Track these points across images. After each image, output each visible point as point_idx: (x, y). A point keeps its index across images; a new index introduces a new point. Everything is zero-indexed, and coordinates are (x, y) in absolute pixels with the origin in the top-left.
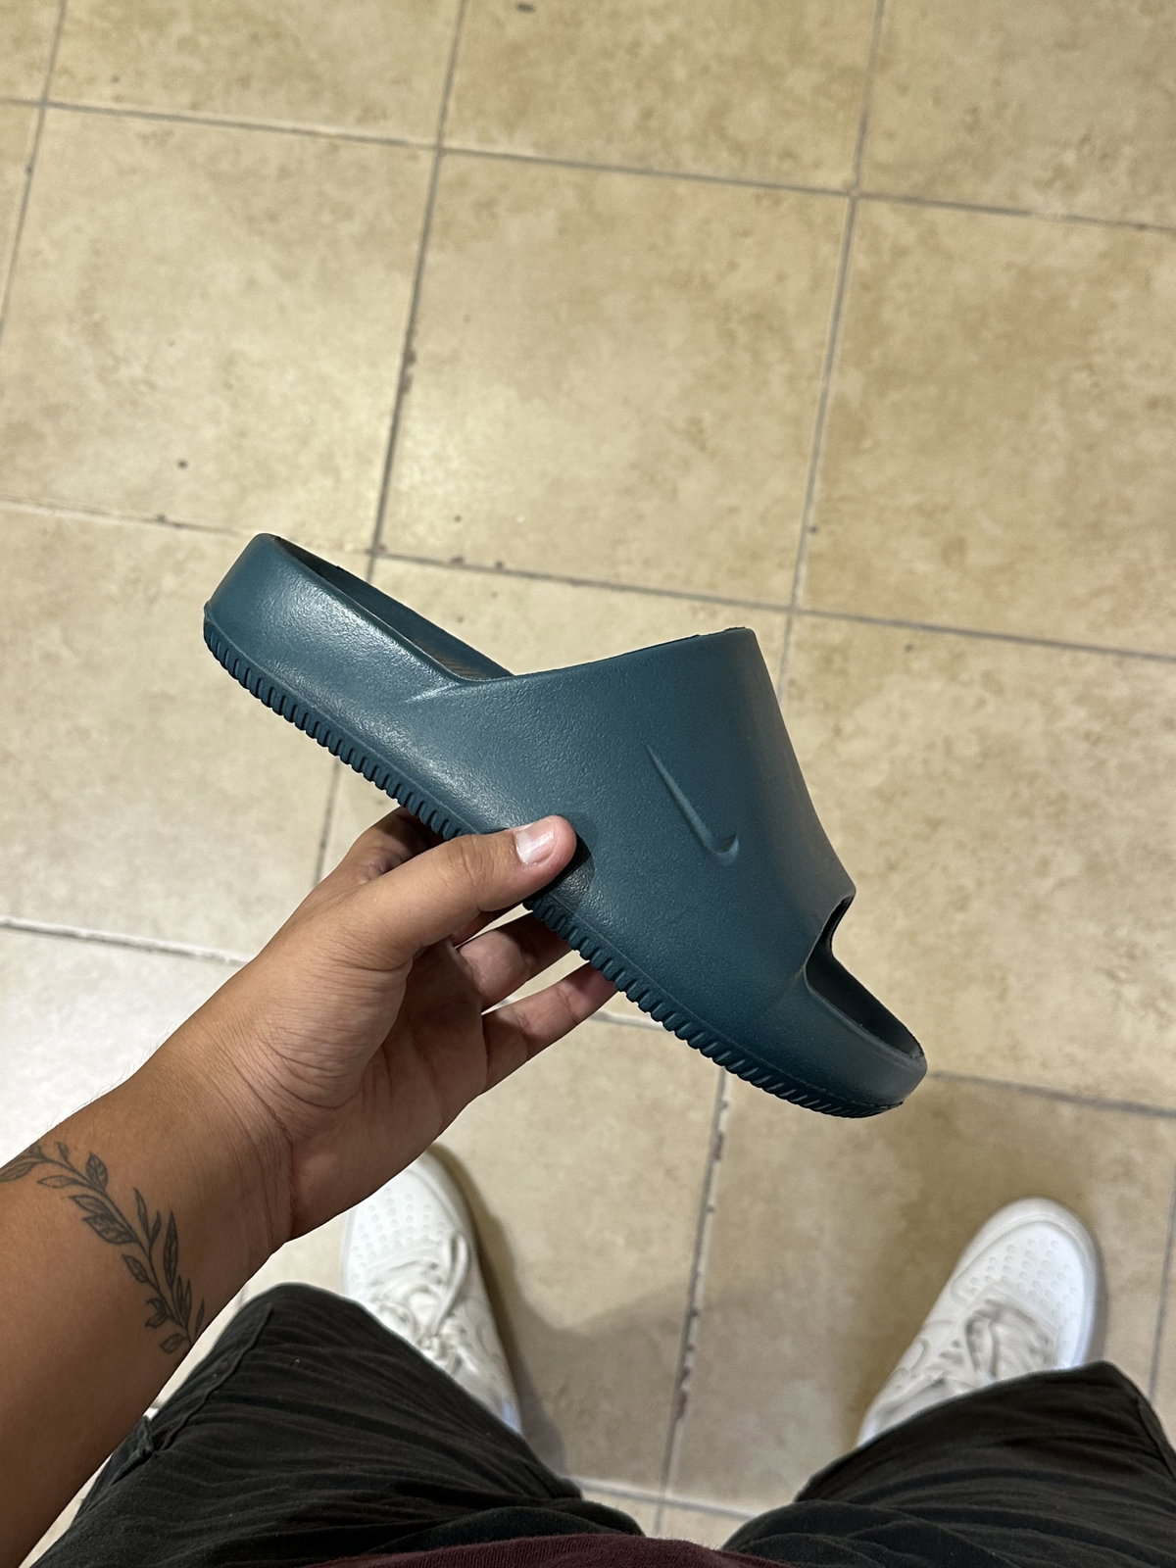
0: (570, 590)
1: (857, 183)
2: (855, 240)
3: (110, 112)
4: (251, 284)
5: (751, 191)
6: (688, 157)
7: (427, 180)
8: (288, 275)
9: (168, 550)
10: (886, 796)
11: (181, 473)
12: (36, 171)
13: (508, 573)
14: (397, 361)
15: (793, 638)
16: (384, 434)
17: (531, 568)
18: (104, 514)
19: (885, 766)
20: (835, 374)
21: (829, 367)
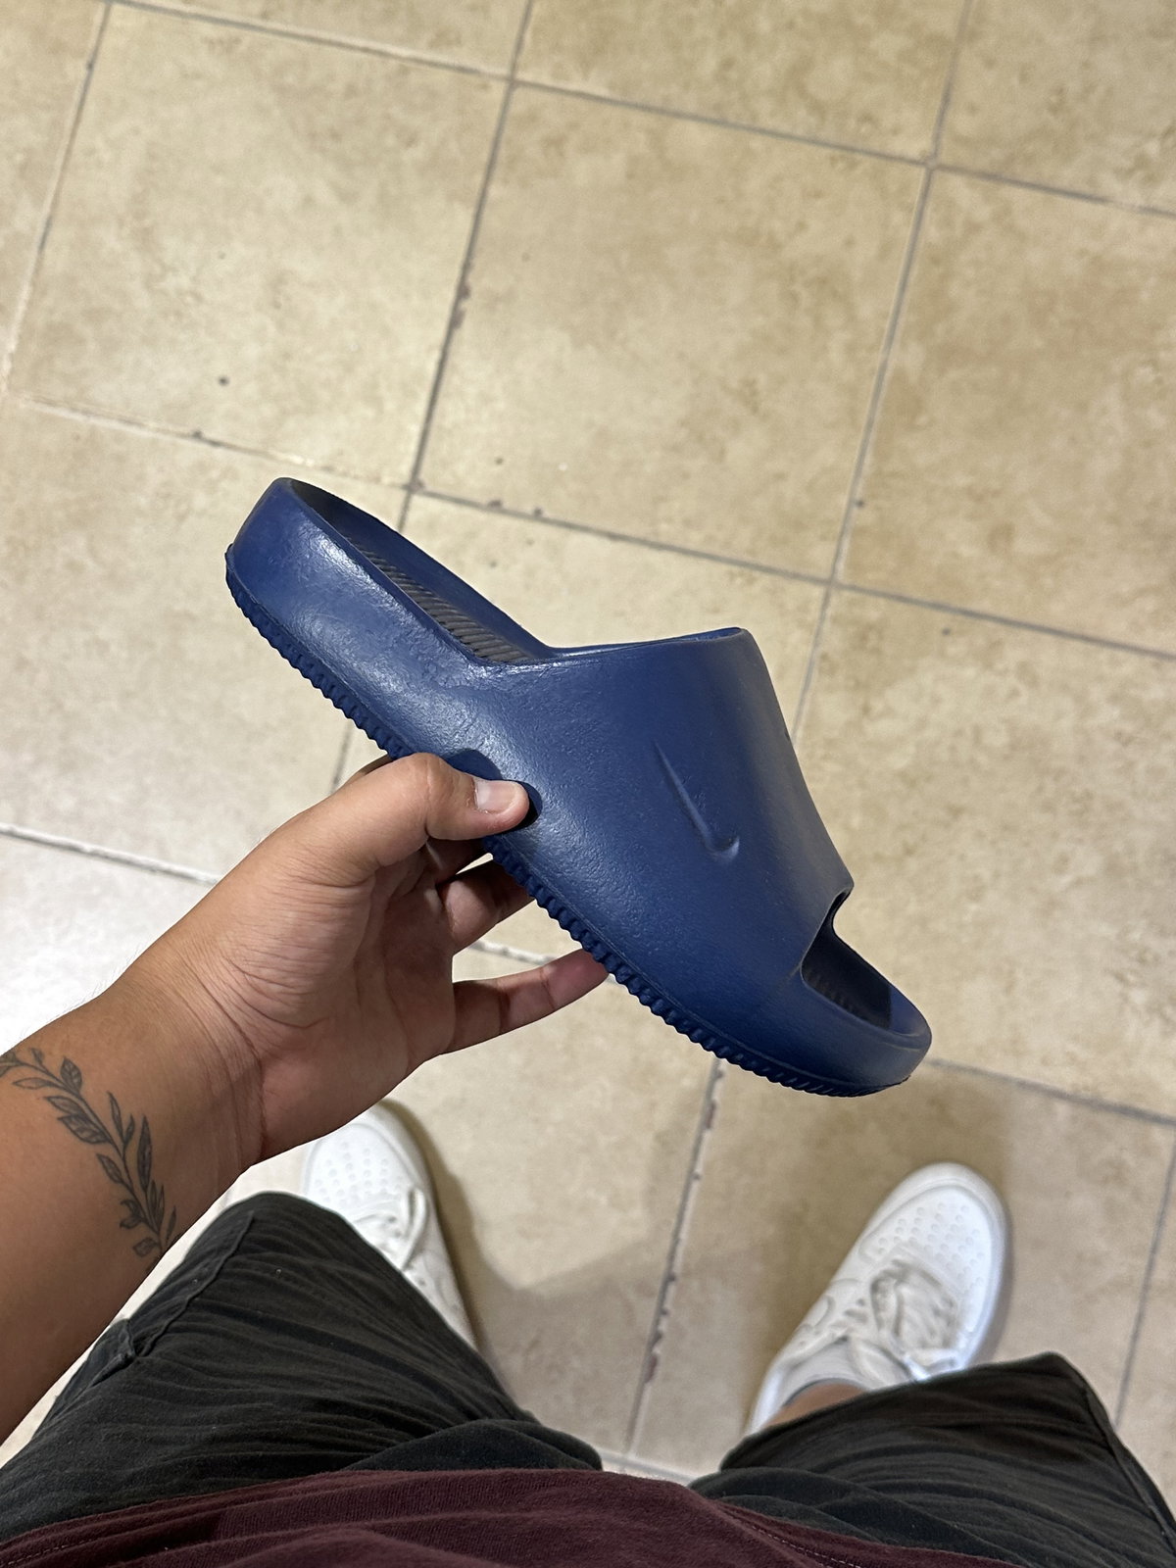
0: (608, 543)
1: (935, 154)
2: (928, 212)
3: (178, 13)
4: (308, 201)
5: (826, 152)
6: (765, 111)
7: (497, 111)
8: (347, 197)
9: (202, 467)
10: (910, 780)
11: (220, 390)
12: (97, 68)
13: (546, 521)
14: (450, 294)
15: (830, 612)
16: (431, 368)
17: (571, 519)
18: (140, 425)
19: (911, 749)
20: (896, 346)
21: (891, 339)
